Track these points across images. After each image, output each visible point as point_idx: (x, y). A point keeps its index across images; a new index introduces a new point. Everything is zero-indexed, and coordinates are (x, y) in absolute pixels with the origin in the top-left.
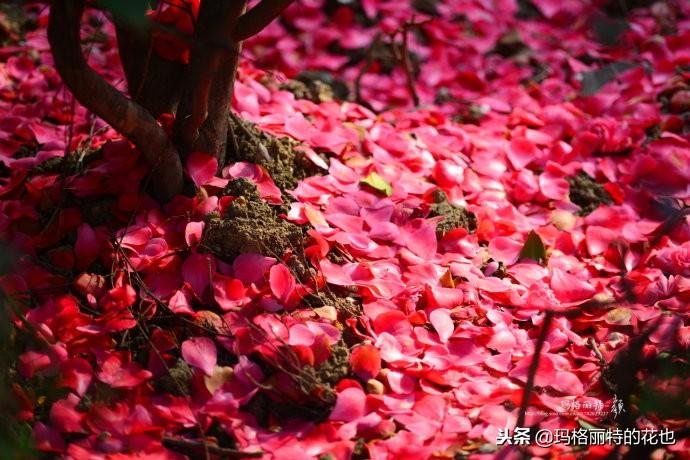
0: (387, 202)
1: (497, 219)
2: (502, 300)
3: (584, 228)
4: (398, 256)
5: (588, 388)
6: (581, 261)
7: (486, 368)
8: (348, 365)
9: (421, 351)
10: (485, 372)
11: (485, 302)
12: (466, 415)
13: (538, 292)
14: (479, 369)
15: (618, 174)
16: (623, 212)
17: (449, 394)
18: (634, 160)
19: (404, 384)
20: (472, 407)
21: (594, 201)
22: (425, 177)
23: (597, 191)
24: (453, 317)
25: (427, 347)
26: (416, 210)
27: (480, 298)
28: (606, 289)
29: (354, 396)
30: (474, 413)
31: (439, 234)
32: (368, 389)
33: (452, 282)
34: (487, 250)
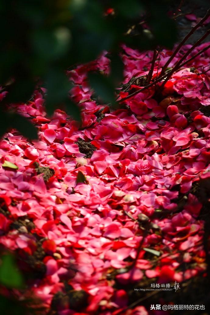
0: (19, 173)
1: (60, 168)
2: (81, 204)
3: (91, 163)
4: (35, 196)
5: (135, 233)
6: (98, 178)
7: (93, 235)
8: (43, 250)
9: (65, 235)
10: (94, 237)
11: (76, 206)
12: (98, 258)
13: (95, 197)
14: (90, 237)
15: (93, 136)
16: (102, 152)
17: (85, 251)
18: (97, 129)
19: (67, 252)
20: (99, 254)
21: (90, 150)
22: (22, 157)
23: (89, 146)
24: (69, 217)
25: (67, 233)
26: (32, 173)
27: (73, 205)
28: (115, 188)
29: (52, 263)
30: (102, 256)
31: (45, 182)
32: (56, 258)
33: (61, 201)
34: (64, 184)
